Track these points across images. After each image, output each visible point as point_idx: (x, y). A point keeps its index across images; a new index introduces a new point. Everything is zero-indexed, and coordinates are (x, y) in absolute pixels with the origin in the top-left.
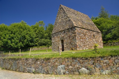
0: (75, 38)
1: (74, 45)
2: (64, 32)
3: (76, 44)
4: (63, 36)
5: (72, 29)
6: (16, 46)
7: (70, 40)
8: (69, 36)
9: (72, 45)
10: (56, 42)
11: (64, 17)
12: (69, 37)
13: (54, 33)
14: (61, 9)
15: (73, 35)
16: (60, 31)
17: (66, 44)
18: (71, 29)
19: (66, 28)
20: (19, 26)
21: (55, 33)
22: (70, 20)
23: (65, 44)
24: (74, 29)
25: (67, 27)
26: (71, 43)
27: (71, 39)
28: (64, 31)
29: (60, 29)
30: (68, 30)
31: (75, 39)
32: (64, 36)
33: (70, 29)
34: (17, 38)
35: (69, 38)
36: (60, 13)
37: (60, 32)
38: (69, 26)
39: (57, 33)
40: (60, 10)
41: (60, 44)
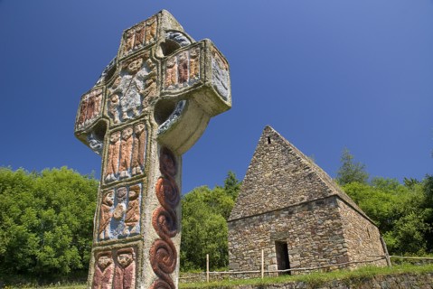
0: (336, 233)
1: (335, 254)
2: (287, 212)
3: (343, 253)
4: (286, 228)
5: (322, 203)
6: (55, 262)
7: (315, 240)
8: (312, 228)
9: (325, 257)
10: (253, 249)
11: (286, 164)
12: (314, 230)
13: (239, 216)
14: (269, 138)
15: (329, 222)
16: (270, 210)
17: (298, 256)
18: (320, 203)
19: (298, 202)
20: (74, 182)
21: (243, 218)
22: (310, 175)
23: (293, 255)
24: (332, 205)
25: (303, 199)
26: (320, 250)
27: (321, 236)
28: (286, 209)
29: (271, 205)
30: (306, 208)
31: (338, 237)
32: (289, 229)
33: (314, 203)
34: (65, 226)
35: (313, 233)
36: (268, 151)
37: (269, 213)
38: (310, 194)
39: (255, 218)
40: (267, 143)
41: (269, 256)
